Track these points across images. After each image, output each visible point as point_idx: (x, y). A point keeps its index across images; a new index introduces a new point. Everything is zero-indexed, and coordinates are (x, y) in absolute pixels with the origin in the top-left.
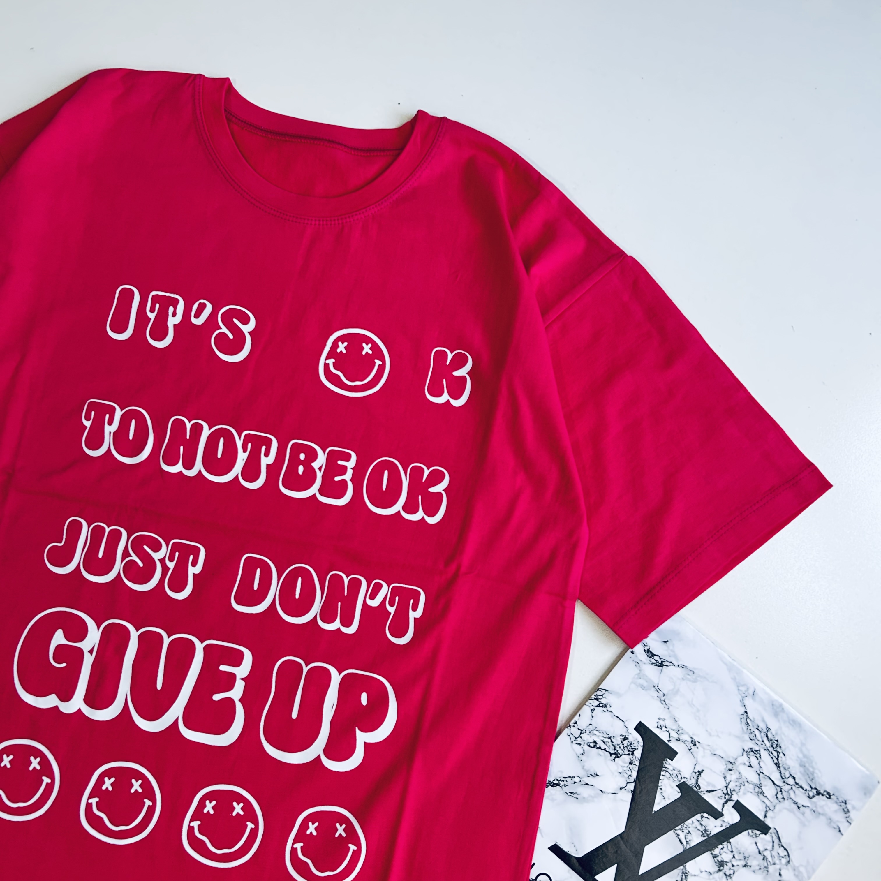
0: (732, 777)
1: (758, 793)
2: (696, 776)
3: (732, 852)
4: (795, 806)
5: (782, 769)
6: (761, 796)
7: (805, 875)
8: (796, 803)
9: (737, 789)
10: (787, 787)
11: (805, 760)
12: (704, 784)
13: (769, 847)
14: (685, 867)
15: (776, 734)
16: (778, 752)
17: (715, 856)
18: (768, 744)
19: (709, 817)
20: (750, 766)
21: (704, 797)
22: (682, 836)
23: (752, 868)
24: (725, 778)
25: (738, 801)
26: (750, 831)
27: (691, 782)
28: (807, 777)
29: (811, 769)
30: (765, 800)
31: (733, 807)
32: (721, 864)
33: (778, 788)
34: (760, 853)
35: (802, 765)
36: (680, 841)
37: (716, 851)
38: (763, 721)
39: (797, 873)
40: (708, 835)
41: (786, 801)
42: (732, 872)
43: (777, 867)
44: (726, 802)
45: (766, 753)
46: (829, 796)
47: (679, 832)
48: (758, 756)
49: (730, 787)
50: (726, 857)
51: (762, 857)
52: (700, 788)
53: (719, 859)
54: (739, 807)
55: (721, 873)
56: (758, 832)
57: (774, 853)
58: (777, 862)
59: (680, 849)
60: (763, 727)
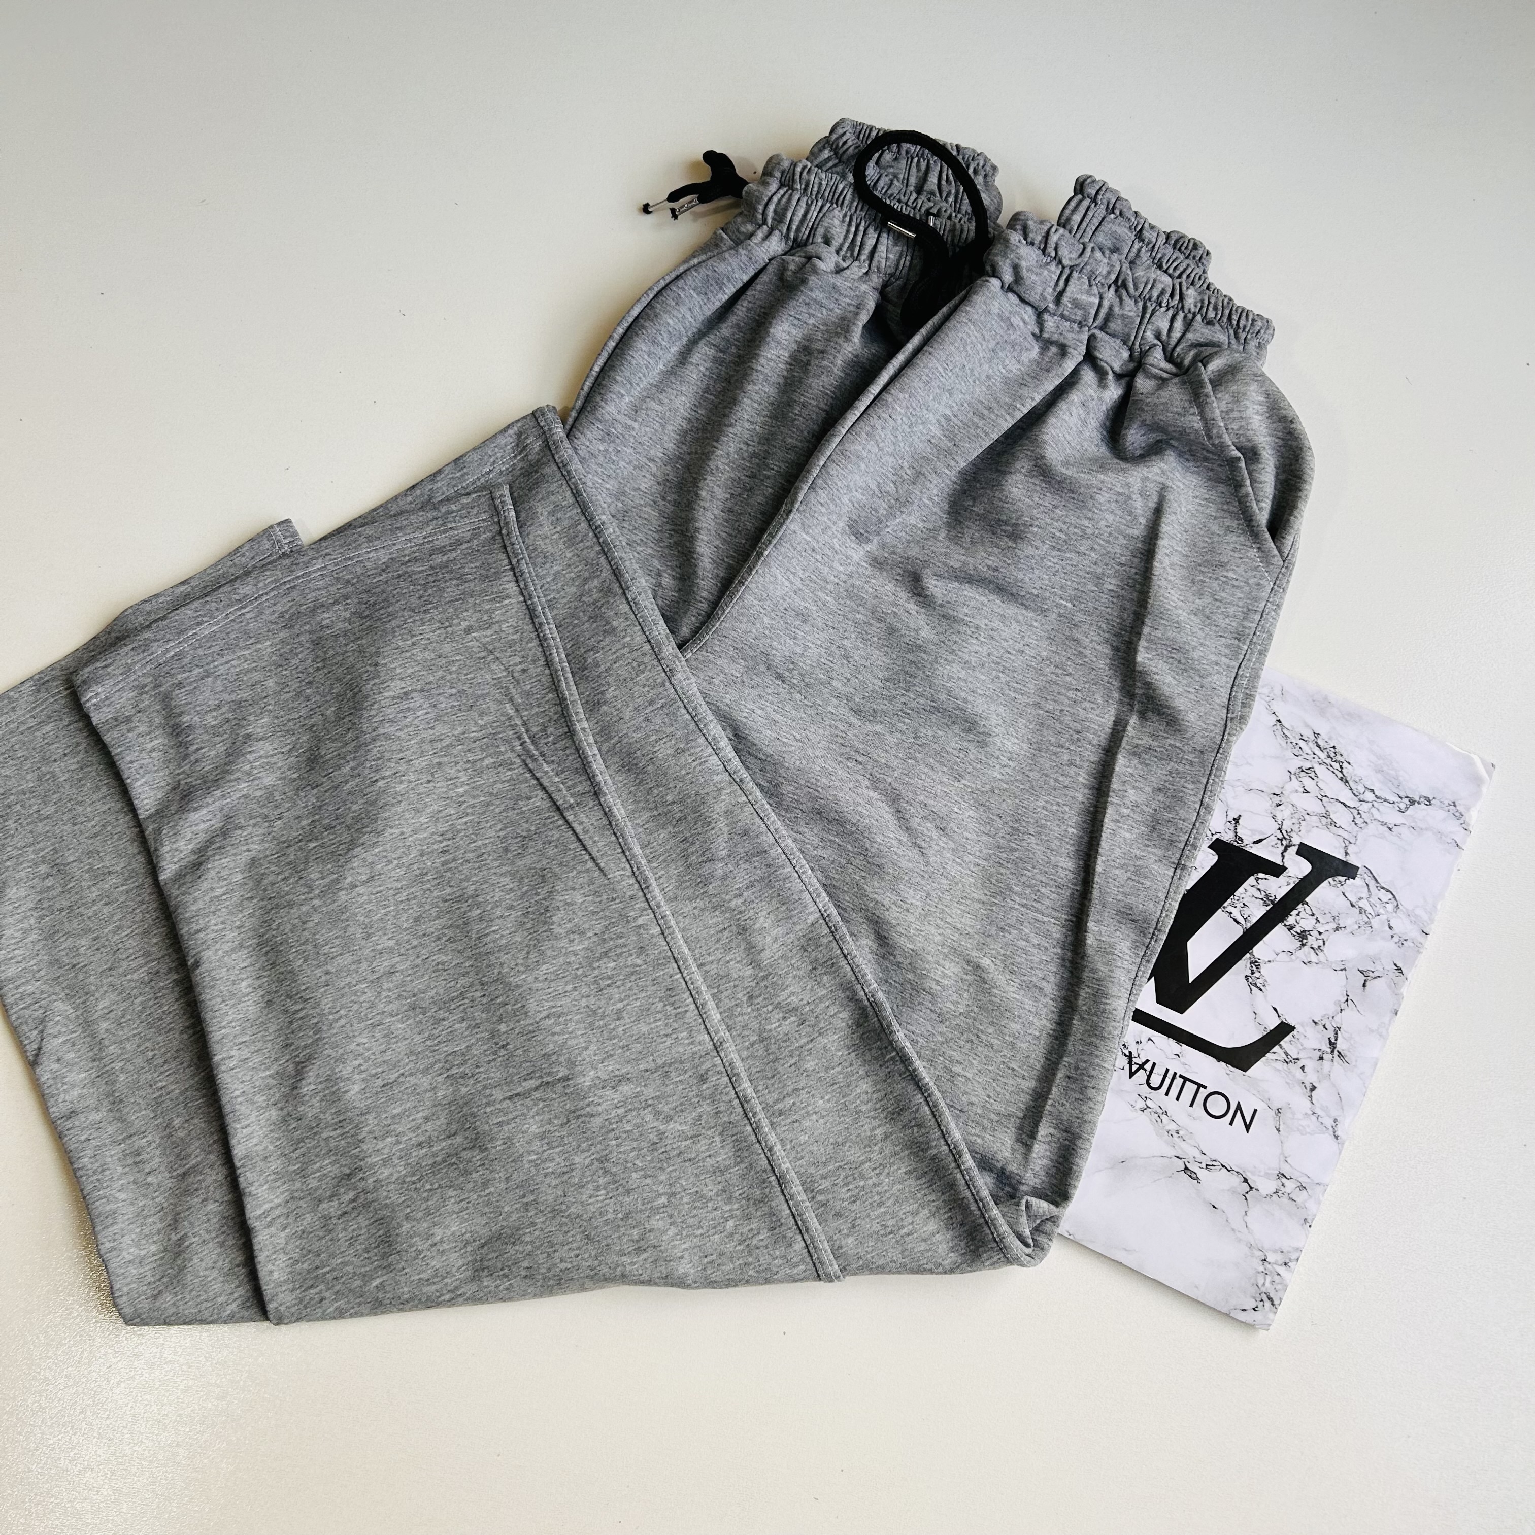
0: (1284, 813)
1: (1327, 825)
2: (1232, 827)
3: (1313, 915)
4: (1385, 829)
5: (1351, 783)
6: (1333, 828)
7: (1425, 917)
8: (1384, 824)
9: (1295, 828)
10: (1364, 807)
11: (1381, 762)
12: (1247, 835)
13: (1365, 894)
14: (1252, 954)
15: (1330, 738)
16: (1339, 762)
17: (1290, 928)
18: (1323, 756)
19: (1267, 876)
20: (1306, 792)
21: (1252, 851)
22: (1236, 913)
23: (1349, 930)
24: (1274, 817)
25: (1302, 845)
26: (1330, 879)
27: (1228, 837)
28: (1390, 784)
29: (1393, 772)
30: (1340, 831)
31: (1298, 853)
32: (1303, 936)
33: (1354, 811)
34: (1353, 906)
35: (1380, 771)
36: (1235, 920)
37: (1291, 920)
38: (1307, 726)
39: (1413, 919)
40: (1272, 901)
41: (1370, 825)
42: (1321, 943)
43: (1383, 917)
44: (1285, 850)
45: (1323, 767)
46: (1429, 801)
47: (1230, 909)
48: (1312, 775)
49: (1284, 828)
50: (1306, 923)
51: (1358, 911)
52: (1242, 841)
53: (1298, 929)
54: (1305, 851)
55: (1306, 948)
56: (1342, 879)
57: (1374, 900)
58: (1381, 911)
59: (1238, 932)
60: (1308, 734)
